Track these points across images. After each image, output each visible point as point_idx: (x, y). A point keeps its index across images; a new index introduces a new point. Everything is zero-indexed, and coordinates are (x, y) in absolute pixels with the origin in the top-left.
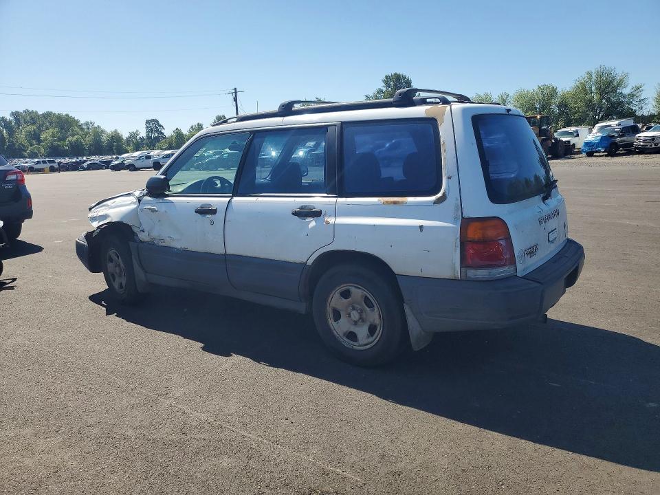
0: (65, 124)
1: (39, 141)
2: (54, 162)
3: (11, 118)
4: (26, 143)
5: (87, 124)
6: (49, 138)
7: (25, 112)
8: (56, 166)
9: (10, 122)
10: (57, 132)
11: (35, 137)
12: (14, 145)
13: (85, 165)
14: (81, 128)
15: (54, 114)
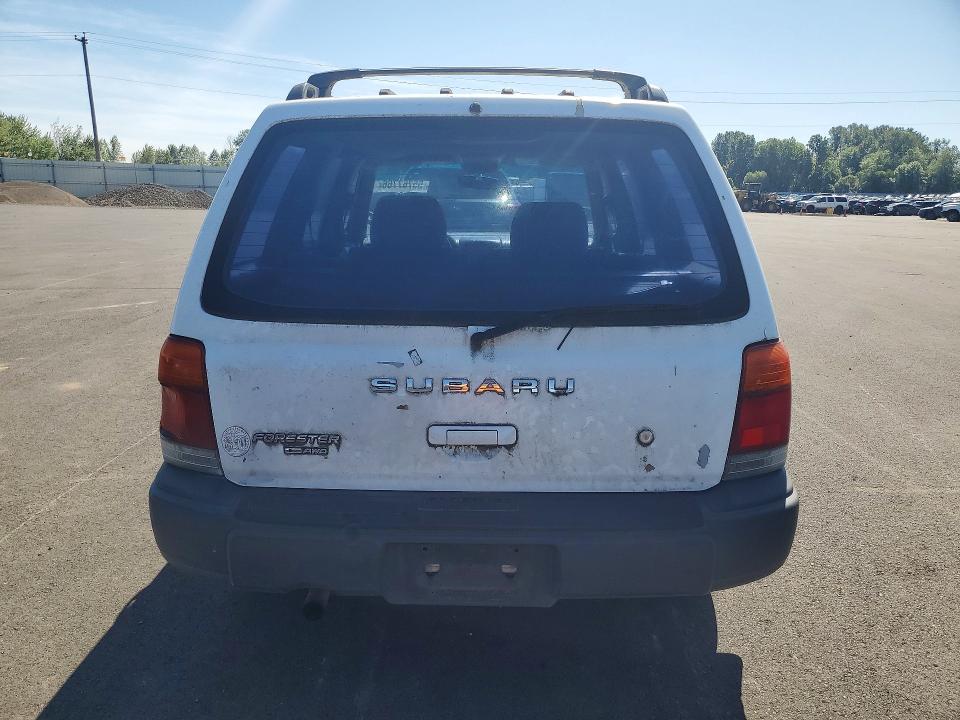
0: (902, 142)
1: (857, 169)
2: (845, 200)
3: (829, 137)
4: (838, 172)
5: (937, 143)
6: (873, 165)
7: (850, 126)
8: (845, 205)
9: (826, 142)
10: (886, 156)
11: (854, 163)
12: (821, 174)
13: (890, 207)
14: (926, 150)
15: (892, 129)
